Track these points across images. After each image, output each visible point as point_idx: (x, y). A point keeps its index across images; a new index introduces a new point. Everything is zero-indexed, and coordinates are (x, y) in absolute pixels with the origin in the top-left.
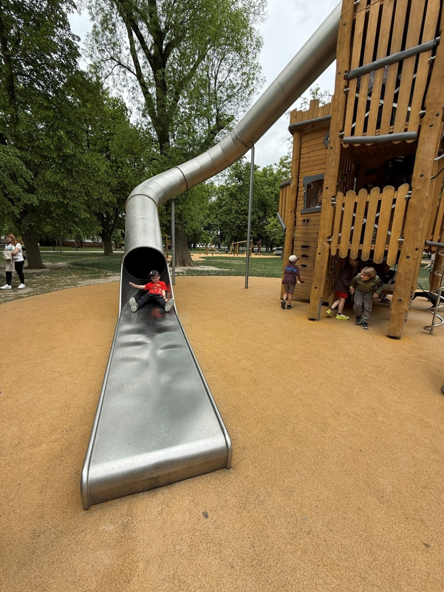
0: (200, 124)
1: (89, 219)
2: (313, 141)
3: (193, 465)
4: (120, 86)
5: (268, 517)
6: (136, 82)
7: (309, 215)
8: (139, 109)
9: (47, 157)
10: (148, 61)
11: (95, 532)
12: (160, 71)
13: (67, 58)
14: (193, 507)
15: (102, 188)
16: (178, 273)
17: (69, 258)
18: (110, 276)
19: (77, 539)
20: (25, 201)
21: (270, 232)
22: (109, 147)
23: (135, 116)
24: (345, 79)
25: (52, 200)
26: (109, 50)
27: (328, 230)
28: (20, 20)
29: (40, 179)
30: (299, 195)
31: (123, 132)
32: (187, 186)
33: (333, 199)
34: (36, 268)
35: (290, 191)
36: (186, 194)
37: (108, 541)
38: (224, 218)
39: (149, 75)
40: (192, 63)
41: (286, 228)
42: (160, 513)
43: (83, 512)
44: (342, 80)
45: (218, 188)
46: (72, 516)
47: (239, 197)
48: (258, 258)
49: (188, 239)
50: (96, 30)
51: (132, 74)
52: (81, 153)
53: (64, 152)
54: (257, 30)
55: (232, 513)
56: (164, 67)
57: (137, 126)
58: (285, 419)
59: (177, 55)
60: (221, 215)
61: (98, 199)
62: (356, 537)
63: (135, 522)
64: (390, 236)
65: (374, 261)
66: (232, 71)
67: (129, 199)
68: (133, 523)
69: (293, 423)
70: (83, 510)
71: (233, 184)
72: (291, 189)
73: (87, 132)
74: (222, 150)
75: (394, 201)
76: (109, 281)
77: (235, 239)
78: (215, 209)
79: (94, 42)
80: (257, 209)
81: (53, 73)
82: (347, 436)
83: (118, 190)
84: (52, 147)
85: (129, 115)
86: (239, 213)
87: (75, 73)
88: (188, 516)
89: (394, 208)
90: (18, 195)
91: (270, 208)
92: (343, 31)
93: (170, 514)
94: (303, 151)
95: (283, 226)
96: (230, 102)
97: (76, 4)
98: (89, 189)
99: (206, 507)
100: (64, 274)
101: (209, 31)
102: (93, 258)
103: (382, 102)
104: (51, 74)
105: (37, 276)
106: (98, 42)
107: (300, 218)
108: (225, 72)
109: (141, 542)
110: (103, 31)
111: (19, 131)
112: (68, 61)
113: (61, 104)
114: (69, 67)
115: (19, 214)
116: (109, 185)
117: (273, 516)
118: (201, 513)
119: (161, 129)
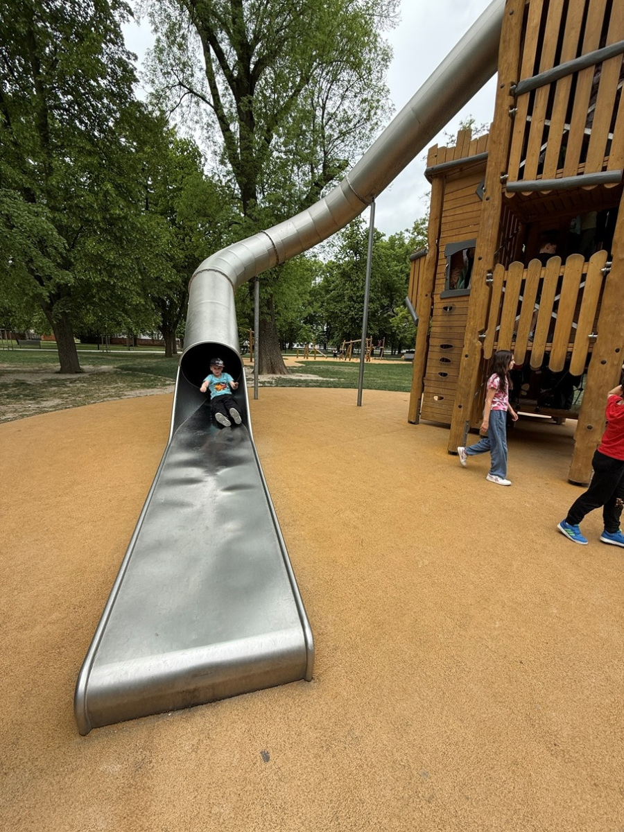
0: (300, 173)
1: (143, 305)
2: (461, 192)
3: (252, 672)
4: (191, 123)
5: (365, 766)
6: (212, 115)
7: (452, 300)
8: (215, 153)
9: (89, 221)
10: (229, 87)
11: (91, 774)
12: (245, 99)
13: (119, 85)
14: (248, 741)
15: (162, 263)
16: (263, 383)
17: (117, 360)
18: (169, 385)
19: (63, 783)
20: (58, 280)
21: (398, 327)
22: (174, 208)
23: (211, 162)
24: (510, 94)
25: (94, 279)
26: (176, 72)
27: (480, 321)
28: (58, 34)
29: (79, 251)
30: (438, 271)
31: (193, 186)
32: (278, 259)
33: (488, 275)
34: (71, 373)
35: (426, 264)
36: (277, 272)
37: (109, 790)
38: (333, 307)
39: (231, 106)
40: (292, 88)
41: (418, 320)
42: (195, 749)
43: (78, 739)
44: (506, 97)
45: (326, 265)
46: (61, 744)
47: (354, 277)
48: (379, 364)
49: (282, 335)
50: (161, 46)
51: (208, 106)
52: (136, 215)
53: (111, 213)
54: (384, 40)
55: (308, 756)
56: (252, 94)
57: (213, 177)
58: (402, 605)
59: (271, 78)
60: (328, 303)
61: (156, 278)
62: (509, 813)
63: (154, 761)
64: (576, 329)
65: (550, 369)
66: (347, 97)
67: (195, 276)
68: (151, 762)
69: (415, 612)
70: (78, 735)
71: (347, 259)
72: (427, 262)
73: (146, 187)
74: (328, 206)
75: (583, 278)
76: (167, 392)
77: (347, 337)
78: (320, 294)
79: (157, 62)
80: (380, 294)
81: (100, 106)
82: (499, 637)
83: (185, 267)
84: (95, 205)
85: (203, 162)
86: (353, 301)
87: (130, 105)
88: (238, 756)
89: (583, 288)
90: (48, 272)
91: (398, 294)
92: (508, 24)
93: (211, 752)
94: (446, 206)
95: (414, 316)
96: (343, 141)
97: (133, 10)
98: (144, 264)
99: (267, 743)
100: (107, 382)
101: (315, 39)
102: (149, 360)
103: (567, 127)
104: (97, 106)
105: (71, 383)
106: (162, 62)
107: (439, 305)
108: (337, 100)
109: (160, 797)
110: (169, 46)
111: (53, 185)
112: (120, 89)
113: (109, 147)
114: (121, 97)
115: (48, 296)
116: (171, 259)
117: (373, 766)
118: (258, 754)
119: (245, 180)
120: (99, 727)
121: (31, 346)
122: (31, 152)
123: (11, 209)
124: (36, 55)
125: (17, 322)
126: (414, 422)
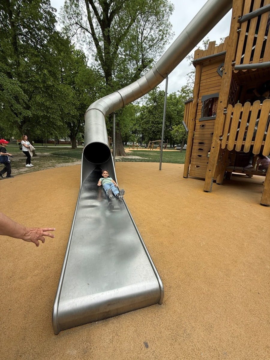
0: (131, 65)
1: (62, 126)
2: (210, 72)
4: (81, 42)
6: (91, 38)
7: (204, 122)
8: (93, 55)
9: (37, 87)
10: (99, 24)
11: (63, 356)
12: (106, 30)
13: (48, 24)
14: (136, 337)
15: (70, 107)
16: (117, 160)
17: (51, 150)
18: (75, 161)
20: (24, 115)
21: (174, 135)
22: (74, 82)
23: (91, 60)
24: (238, 22)
25: (40, 114)
26: (74, 18)
27: (220, 131)
29: (33, 101)
30: (198, 108)
31: (83, 72)
32: (124, 104)
33: (225, 109)
36: (122, 110)
38: (145, 126)
39: (100, 33)
40: (127, 25)
41: (188, 131)
42: (112, 341)
43: (54, 337)
44: (236, 23)
45: (141, 108)
46: (46, 340)
47: (154, 113)
48: (166, 151)
49: (123, 139)
50: (67, 5)
51: (89, 34)
52: (58, 85)
53: (47, 84)
55: (167, 344)
56: (109, 27)
57: (92, 67)
58: (197, 265)
59: (117, 20)
60: (143, 125)
61: (68, 114)
63: (92, 348)
66: (153, 28)
67: (87, 112)
69: (204, 268)
70: (54, 334)
71: (151, 105)
72: (193, 104)
73: (61, 72)
74: (147, 80)
76: (75, 164)
77: (151, 139)
78: (139, 120)
79: (66, 13)
81: (40, 34)
82: (245, 280)
83: (80, 109)
84: (40, 80)
85: (87, 61)
86: (154, 123)
87: (54, 33)
88: (133, 345)
90: (20, 111)
91: (173, 120)
93: (119, 343)
94: (202, 78)
95: (187, 129)
96: (151, 50)
98: (62, 107)
99: (146, 337)
100: (47, 160)
102: (65, 150)
103: (266, 37)
106: (68, 13)
107: (198, 124)
108: (148, 30)
110: (71, 5)
111: (20, 71)
112: (49, 25)
113: (45, 53)
114: (50, 29)
115: (20, 122)
116: (74, 104)
117: (199, 350)
118: (142, 343)
119: (107, 68)
120: (64, 330)
121: (13, 144)
122: (10, 55)
123: (2, 82)
124: (10, 9)
125: (6, 134)
126: (186, 177)
